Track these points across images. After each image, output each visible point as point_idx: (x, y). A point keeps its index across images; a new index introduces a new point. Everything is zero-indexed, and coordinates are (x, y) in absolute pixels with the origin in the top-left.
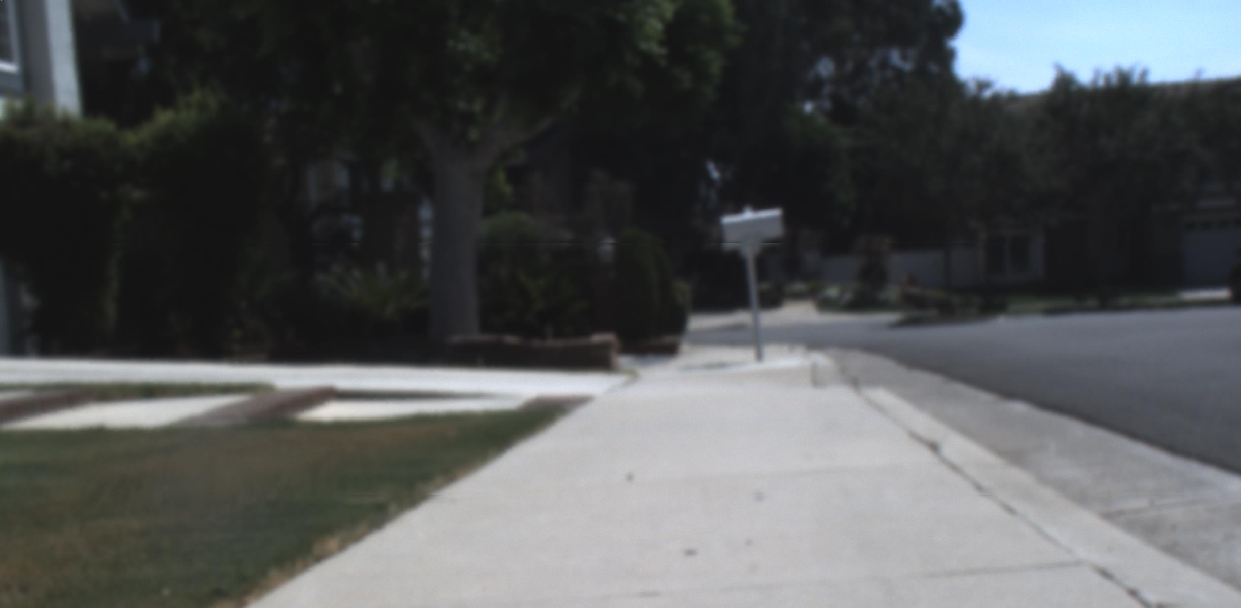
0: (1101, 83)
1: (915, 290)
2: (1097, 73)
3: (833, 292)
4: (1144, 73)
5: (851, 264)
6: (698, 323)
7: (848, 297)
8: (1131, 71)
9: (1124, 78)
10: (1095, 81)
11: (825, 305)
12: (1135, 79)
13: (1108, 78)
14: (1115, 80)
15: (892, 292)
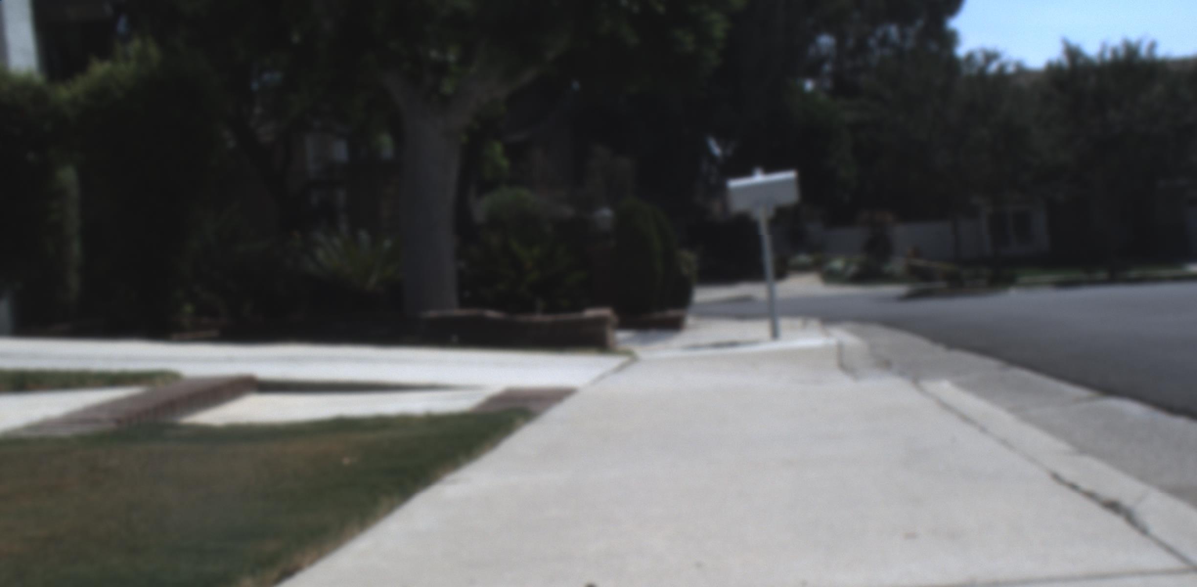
0: (1108, 56)
1: (920, 263)
2: (1104, 46)
3: (838, 264)
4: (1153, 46)
5: (856, 235)
6: (703, 295)
7: (853, 269)
8: (1139, 43)
9: (1131, 51)
10: (1102, 54)
11: (830, 277)
12: (1143, 52)
13: (1115, 52)
14: (1122, 53)
15: (897, 265)
